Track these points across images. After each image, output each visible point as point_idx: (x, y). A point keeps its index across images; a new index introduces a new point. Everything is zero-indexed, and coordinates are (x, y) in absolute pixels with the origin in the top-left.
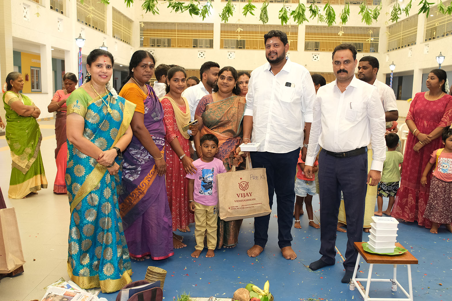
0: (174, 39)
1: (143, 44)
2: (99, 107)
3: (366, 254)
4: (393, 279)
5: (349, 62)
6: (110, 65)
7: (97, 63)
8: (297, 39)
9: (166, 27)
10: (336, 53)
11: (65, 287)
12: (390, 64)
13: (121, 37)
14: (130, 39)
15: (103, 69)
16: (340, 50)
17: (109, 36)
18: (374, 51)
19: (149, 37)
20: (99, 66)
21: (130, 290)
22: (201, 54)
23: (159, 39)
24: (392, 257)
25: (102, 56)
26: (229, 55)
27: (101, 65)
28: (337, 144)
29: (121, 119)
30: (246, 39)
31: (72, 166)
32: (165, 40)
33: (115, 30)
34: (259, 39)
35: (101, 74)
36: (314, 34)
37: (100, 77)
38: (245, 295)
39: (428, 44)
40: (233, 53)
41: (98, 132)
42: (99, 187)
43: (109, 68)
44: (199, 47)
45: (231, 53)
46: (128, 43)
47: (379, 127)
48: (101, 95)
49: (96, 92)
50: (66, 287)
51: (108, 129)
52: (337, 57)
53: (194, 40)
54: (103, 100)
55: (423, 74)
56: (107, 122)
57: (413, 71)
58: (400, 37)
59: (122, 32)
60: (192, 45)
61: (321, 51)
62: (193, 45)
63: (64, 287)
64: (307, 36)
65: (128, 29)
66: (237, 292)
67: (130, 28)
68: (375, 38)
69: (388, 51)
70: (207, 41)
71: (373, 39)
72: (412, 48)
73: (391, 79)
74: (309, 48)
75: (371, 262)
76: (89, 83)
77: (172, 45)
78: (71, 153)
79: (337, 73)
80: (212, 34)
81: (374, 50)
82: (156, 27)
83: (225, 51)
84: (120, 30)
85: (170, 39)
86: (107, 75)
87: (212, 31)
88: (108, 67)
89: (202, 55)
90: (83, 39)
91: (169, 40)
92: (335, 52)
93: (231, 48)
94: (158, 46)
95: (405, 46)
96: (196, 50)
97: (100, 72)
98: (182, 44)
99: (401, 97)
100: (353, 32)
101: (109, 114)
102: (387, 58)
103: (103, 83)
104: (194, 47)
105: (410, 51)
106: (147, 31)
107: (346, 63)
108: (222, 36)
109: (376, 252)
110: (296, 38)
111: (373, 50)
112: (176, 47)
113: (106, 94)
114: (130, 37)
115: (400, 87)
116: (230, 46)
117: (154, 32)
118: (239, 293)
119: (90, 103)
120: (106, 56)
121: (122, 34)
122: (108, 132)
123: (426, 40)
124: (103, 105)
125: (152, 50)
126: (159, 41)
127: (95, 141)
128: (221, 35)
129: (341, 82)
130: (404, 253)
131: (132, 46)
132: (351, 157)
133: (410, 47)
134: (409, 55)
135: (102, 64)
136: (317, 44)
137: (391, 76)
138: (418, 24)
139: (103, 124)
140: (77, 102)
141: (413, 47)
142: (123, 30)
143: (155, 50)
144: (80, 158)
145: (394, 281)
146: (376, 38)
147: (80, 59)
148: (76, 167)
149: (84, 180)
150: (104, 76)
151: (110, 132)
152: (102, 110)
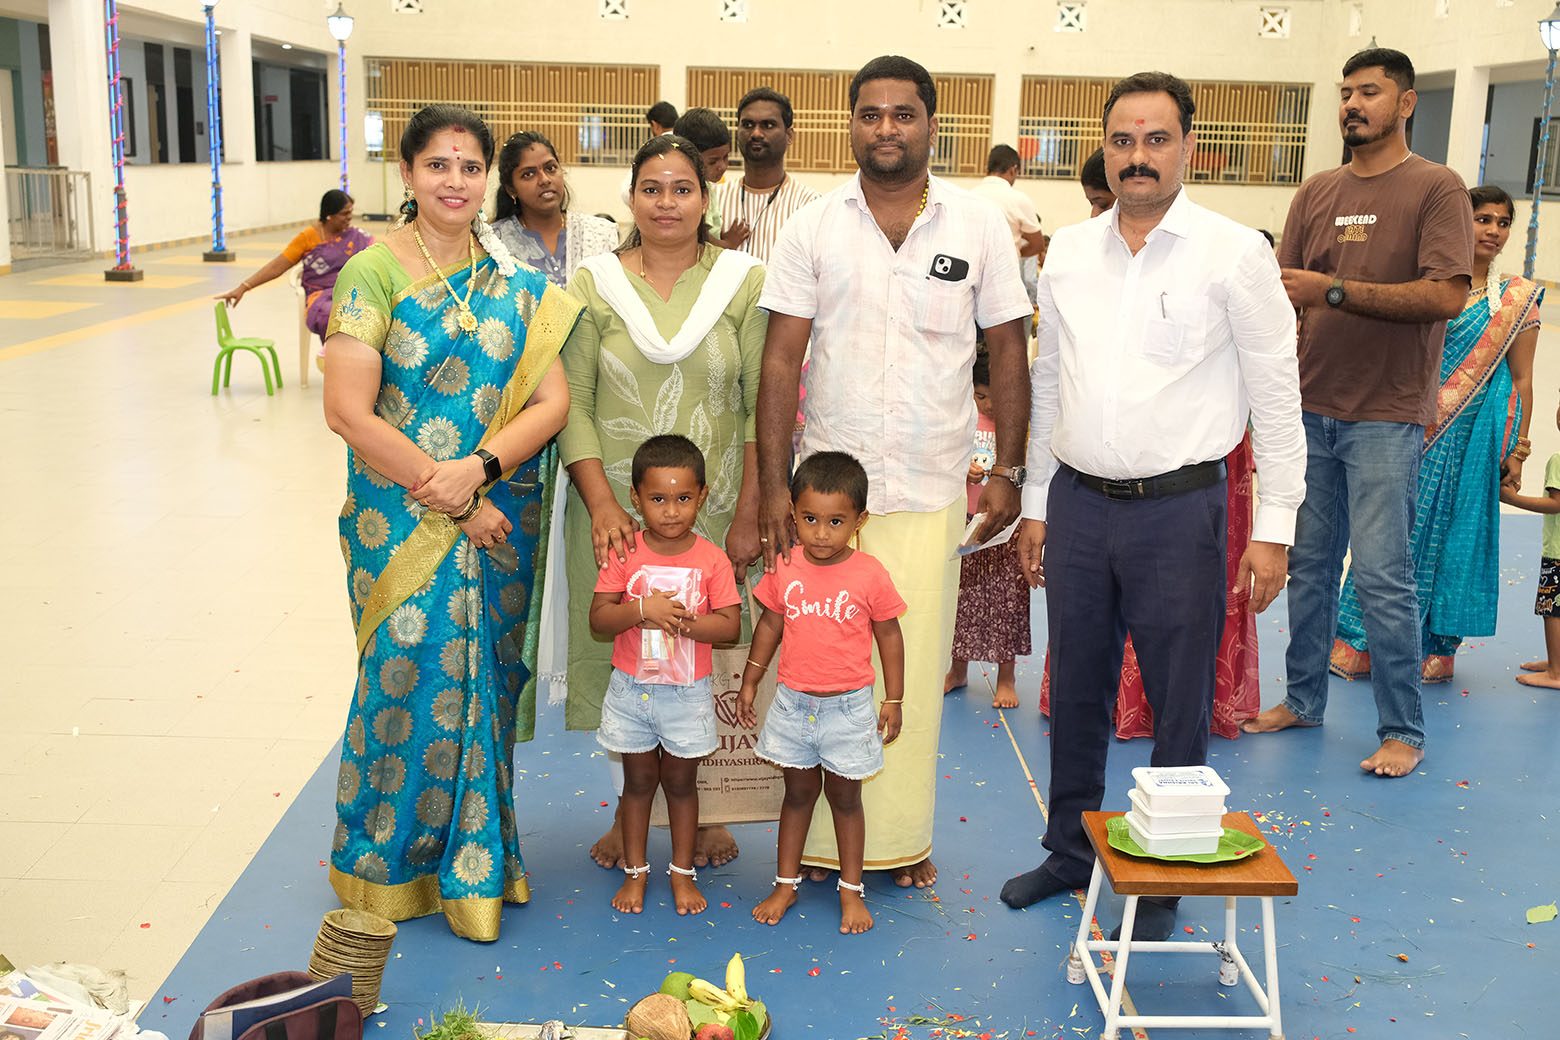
2: (432, 309)
3: (1115, 859)
4: (1224, 941)
5: (1164, 140)
6: (474, 162)
7: (429, 156)
10: (1120, 103)
11: (13, 990)
15: (450, 175)
16: (1134, 93)
20: (438, 165)
21: (234, 1012)
24: (1207, 872)
25: (444, 133)
27: (445, 163)
28: (1113, 450)
29: (512, 352)
31: (353, 512)
35: (445, 193)
37: (440, 204)
38: (672, 1017)
41: (426, 399)
43: (471, 171)
47: (1270, 384)
49: (428, 256)
50: (17, 991)
51: (465, 389)
52: (1121, 119)
54: (447, 284)
55: (1491, 88)
56: (460, 362)
63: (10, 992)
66: (640, 1011)
75: (1127, 890)
76: (410, 226)
79: (1119, 180)
86: (464, 195)
88: (469, 168)
89: (615, 4)
92: (1113, 102)
97: (438, 188)
102: (1355, 20)
103: (453, 224)
107: (1153, 141)
109: (1152, 852)
113: (468, 265)
118: (650, 1014)
119: (402, 297)
120: (461, 130)
122: (465, 398)
124: (445, 304)
127: (420, 430)
129: (1132, 216)
130: (1254, 854)
132: (1164, 499)
135: (445, 160)
139: (445, 371)
140: (354, 297)
144: (375, 485)
145: (1226, 951)
147: (110, 26)
148: (363, 517)
149: (387, 562)
150: (453, 201)
151: (472, 399)
152: (441, 322)
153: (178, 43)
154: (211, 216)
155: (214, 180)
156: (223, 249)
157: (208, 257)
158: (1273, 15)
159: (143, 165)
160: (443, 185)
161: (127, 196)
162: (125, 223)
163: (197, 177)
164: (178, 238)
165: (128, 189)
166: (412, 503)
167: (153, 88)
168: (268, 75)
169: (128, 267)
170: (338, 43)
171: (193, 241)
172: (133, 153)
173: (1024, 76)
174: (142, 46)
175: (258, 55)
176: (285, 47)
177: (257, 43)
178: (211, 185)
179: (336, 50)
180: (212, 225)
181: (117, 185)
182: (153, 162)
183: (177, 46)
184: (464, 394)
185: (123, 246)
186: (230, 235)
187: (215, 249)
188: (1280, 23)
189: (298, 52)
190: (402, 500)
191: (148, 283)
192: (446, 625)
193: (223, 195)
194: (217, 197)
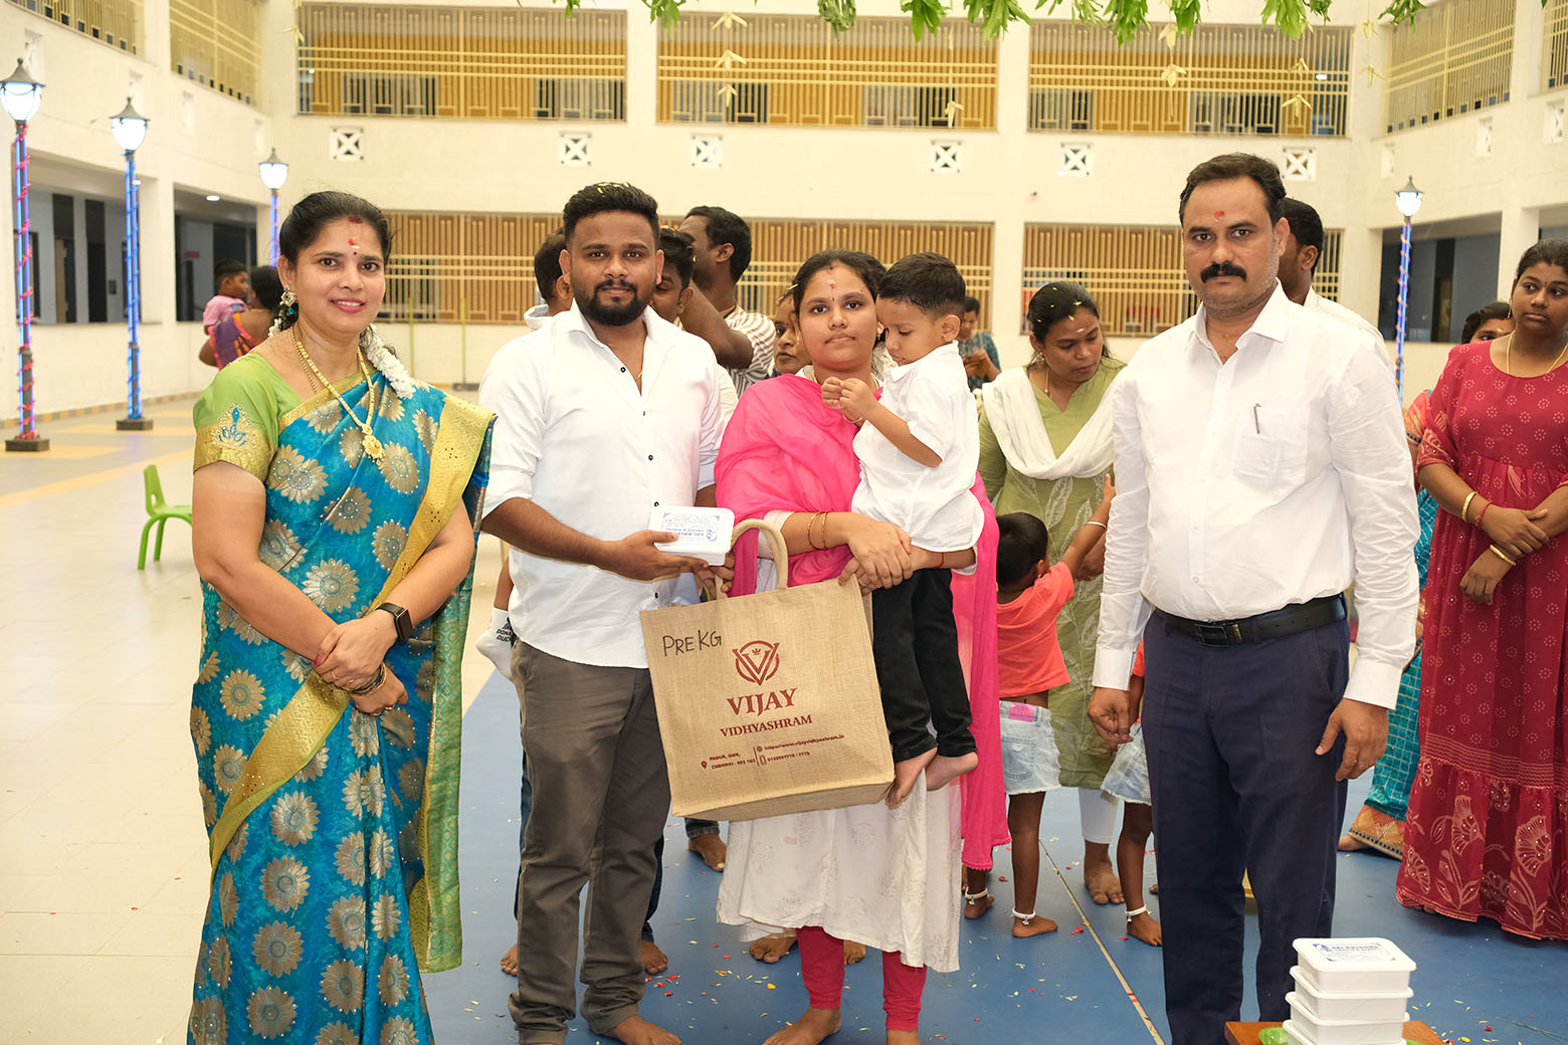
0: (449, 82)
1: (311, 104)
2: (327, 434)
5: (1250, 232)
6: (373, 258)
7: (319, 251)
8: (993, 81)
9: (416, 28)
10: (1196, 193)
12: (1397, 189)
13: (212, 73)
14: (251, 80)
15: (345, 274)
16: (1212, 181)
17: (155, 66)
18: (1331, 132)
19: (336, 70)
20: (330, 261)
22: (571, 144)
23: (383, 81)
25: (337, 224)
26: (699, 151)
28: (1201, 586)
29: (419, 484)
30: (769, 81)
31: (215, 675)
32: (412, 86)
33: (180, 40)
34: (828, 82)
35: (338, 294)
36: (1068, 57)
37: (332, 308)
39: (1562, 101)
40: (714, 143)
41: (320, 536)
42: (323, 766)
43: (369, 269)
44: (562, 114)
45: (706, 143)
46: (243, 97)
48: (338, 387)
49: (316, 370)
51: (365, 526)
52: (1199, 212)
53: (541, 82)
54: (343, 403)
55: (1540, 231)
56: (361, 495)
57: (1496, 218)
58: (1441, 68)
59: (216, 50)
60: (532, 109)
61: (1099, 134)
62: (538, 109)
64: (1036, 66)
65: (242, 36)
67: (249, 28)
68: (1332, 73)
69: (1390, 129)
70: (600, 89)
71: (1325, 77)
72: (1490, 119)
73: (1402, 253)
74: (1046, 120)
76: (288, 333)
77: (443, 106)
78: (214, 623)
79: (1201, 281)
80: (619, 57)
81: (1330, 126)
82: (370, 24)
83: (681, 134)
84: (206, 38)
85: (433, 81)
86: (361, 297)
87: (621, 47)
88: (367, 265)
89: (576, 149)
90: (34, 85)
91: (429, 86)
93: (704, 118)
94: (381, 111)
95: (1464, 109)
96: (550, 130)
97: (330, 288)
98: (488, 102)
99: (1449, 329)
100: (1237, 47)
101: (370, 461)
102: (1387, 160)
103: (347, 332)
104: (542, 115)
105: (1483, 132)
106: (329, 43)
107: (1237, 234)
108: (666, 68)
110: (990, 75)
111: (1324, 126)
112: (459, 114)
113: (359, 381)
114: (250, 69)
115: (1445, 284)
116: (701, 112)
117: (361, 50)
119: (289, 419)
120: (356, 220)
121: (216, 56)
122: (365, 538)
123: (1552, 83)
124: (343, 427)
125: (355, 128)
126: (383, 88)
127: (308, 574)
128: (662, 63)
129: (1221, 320)
131: (260, 111)
132: (1266, 643)
133: (1483, 113)
134: (1482, 146)
135: (340, 255)
136: (1083, 101)
137: (1406, 241)
138: (1517, 14)
139: (344, 504)
140: (236, 418)
141: (1497, 112)
142: (221, 40)
143: (366, 131)
144: (246, 641)
146: (1338, 73)
147: (19, 171)
148: (230, 681)
149: (261, 735)
150: (349, 304)
151: (372, 539)
152: (339, 447)
153: (88, 194)
154: (127, 379)
155: (130, 340)
156: (140, 417)
157: (122, 426)
158: (1297, 156)
159: (48, 325)
160: (336, 285)
161: (33, 357)
162: (30, 387)
163: (111, 338)
164: (88, 406)
165: (35, 348)
166: (292, 661)
167: (61, 243)
168: (190, 228)
169: (33, 434)
170: (270, 192)
171: (104, 409)
172: (37, 313)
173: (1026, 224)
174: (50, 198)
175: (181, 208)
176: (209, 198)
177: (182, 196)
178: (127, 345)
179: (268, 199)
180: (128, 389)
181: (22, 344)
182: (59, 321)
183: (91, 198)
184: (364, 532)
185: (27, 413)
186: (147, 403)
187: (130, 417)
188: (1305, 165)
189: (226, 204)
190: (280, 658)
191: (54, 453)
192: (340, 816)
193: (141, 358)
194: (134, 359)
